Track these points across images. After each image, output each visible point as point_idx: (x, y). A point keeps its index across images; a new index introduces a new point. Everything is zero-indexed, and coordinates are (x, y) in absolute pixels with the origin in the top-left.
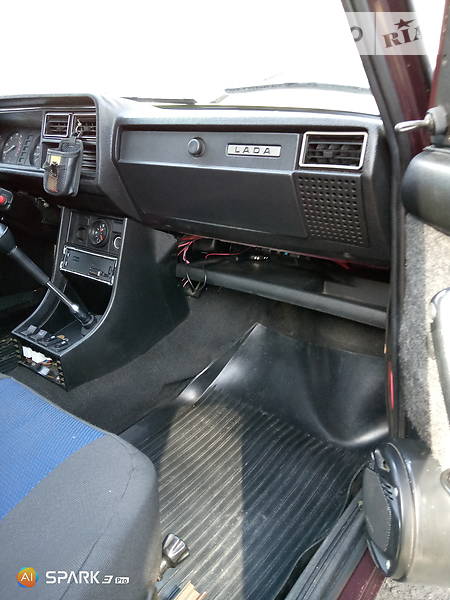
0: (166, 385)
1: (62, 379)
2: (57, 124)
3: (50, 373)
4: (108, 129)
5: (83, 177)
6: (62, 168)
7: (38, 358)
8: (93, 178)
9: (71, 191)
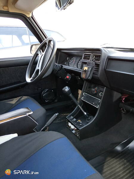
0: (111, 144)
1: (79, 136)
2: (87, 56)
3: (76, 133)
4: (104, 59)
5: (93, 74)
6: (88, 71)
7: (73, 127)
8: (97, 75)
9: (89, 78)
